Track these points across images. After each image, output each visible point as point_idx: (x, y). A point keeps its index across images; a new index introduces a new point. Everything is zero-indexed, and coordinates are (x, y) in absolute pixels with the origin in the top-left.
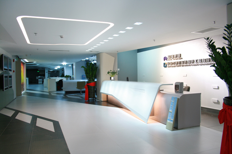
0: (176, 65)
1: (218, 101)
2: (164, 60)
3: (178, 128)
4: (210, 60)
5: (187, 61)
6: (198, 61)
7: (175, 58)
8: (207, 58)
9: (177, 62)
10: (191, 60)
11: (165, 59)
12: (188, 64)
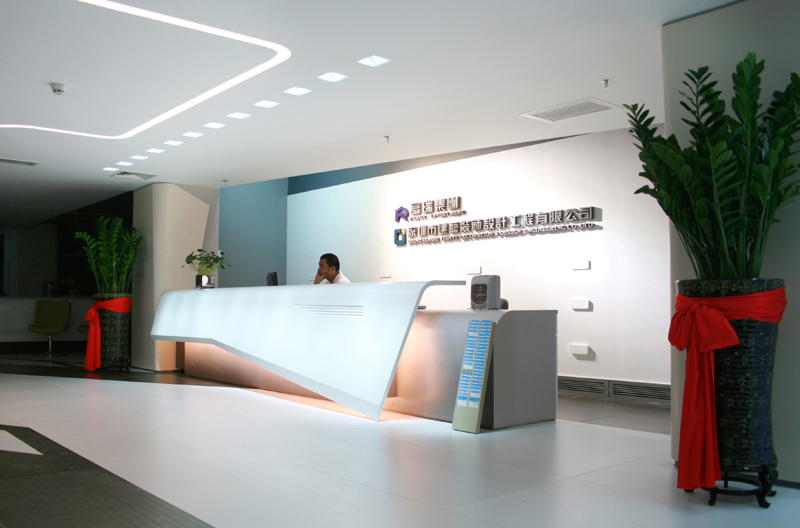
0: (440, 237)
1: (590, 349)
2: (398, 219)
3: (496, 425)
4: (562, 215)
5: (482, 221)
6: (523, 221)
7: (437, 213)
8: (553, 210)
9: (448, 225)
10: (498, 217)
11: (401, 214)
12: (487, 232)
